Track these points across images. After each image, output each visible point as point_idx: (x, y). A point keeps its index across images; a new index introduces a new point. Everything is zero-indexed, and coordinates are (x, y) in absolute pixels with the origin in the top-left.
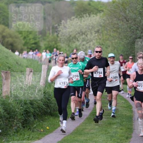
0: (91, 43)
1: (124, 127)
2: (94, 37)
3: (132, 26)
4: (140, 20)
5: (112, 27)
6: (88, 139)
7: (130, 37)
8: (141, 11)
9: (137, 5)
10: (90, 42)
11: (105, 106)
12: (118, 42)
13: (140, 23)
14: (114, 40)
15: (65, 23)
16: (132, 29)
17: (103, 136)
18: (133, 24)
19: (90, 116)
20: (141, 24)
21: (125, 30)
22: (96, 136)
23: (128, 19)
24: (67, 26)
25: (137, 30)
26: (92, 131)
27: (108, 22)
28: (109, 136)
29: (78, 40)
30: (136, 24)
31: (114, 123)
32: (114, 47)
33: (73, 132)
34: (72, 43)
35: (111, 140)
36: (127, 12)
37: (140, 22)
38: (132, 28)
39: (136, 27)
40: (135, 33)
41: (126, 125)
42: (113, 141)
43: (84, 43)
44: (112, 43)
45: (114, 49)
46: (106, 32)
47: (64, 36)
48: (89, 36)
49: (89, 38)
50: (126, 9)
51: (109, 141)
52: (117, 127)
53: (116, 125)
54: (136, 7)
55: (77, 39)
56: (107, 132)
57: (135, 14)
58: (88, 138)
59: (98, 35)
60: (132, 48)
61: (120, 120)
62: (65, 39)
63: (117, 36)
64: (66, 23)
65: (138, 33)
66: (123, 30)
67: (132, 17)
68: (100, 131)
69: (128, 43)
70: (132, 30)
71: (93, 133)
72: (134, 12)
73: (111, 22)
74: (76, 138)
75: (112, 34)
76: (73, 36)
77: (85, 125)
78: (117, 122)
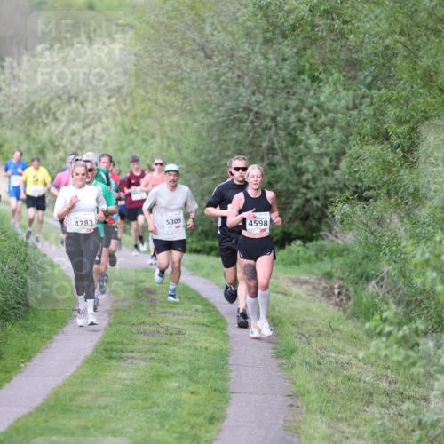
0: (99, 127)
1: (202, 386)
2: (106, 108)
3: (224, 74)
4: (246, 53)
5: (161, 76)
6: (89, 425)
7: (219, 106)
8: (249, 27)
9: (238, 6)
10: (94, 122)
11: (141, 321)
12: (182, 122)
13: (247, 64)
14: (169, 116)
15: (15, 64)
16: (224, 81)
17: (138, 415)
18: (227, 67)
19: (97, 352)
20: (251, 66)
21: (202, 87)
22: (116, 414)
23: (209, 53)
24: (22, 75)
25: (238, 83)
26: (103, 401)
27: (148, 60)
28: (156, 414)
29: (56, 119)
30: (234, 66)
31: (172, 375)
32: (168, 138)
33: (42, 404)
34: (38, 128)
35: (162, 426)
36: (208, 29)
37: (246, 61)
38: (223, 78)
39: (235, 76)
40: (232, 93)
41: (209, 379)
42: (168, 430)
43: (76, 126)
44: (162, 126)
45: (169, 145)
46: (142, 92)
47: (12, 106)
48: (89, 105)
49: (89, 111)
50: (203, 20)
51: (156, 430)
52: (179, 387)
53: (178, 381)
54: (235, 13)
55: (54, 114)
56: (149, 403)
57: (232, 34)
58: (90, 421)
59: (117, 103)
60: (225, 141)
61: (188, 365)
62: (15, 114)
63: (176, 103)
64: (19, 64)
65: (240, 95)
66: (195, 86)
67: (223, 46)
68: (126, 399)
69: (213, 126)
70: (224, 87)
71: (105, 408)
72: (229, 29)
73: (156, 60)
74: (52, 424)
75: (160, 97)
76: (39, 105)
77: (82, 381)
78: (179, 370)
